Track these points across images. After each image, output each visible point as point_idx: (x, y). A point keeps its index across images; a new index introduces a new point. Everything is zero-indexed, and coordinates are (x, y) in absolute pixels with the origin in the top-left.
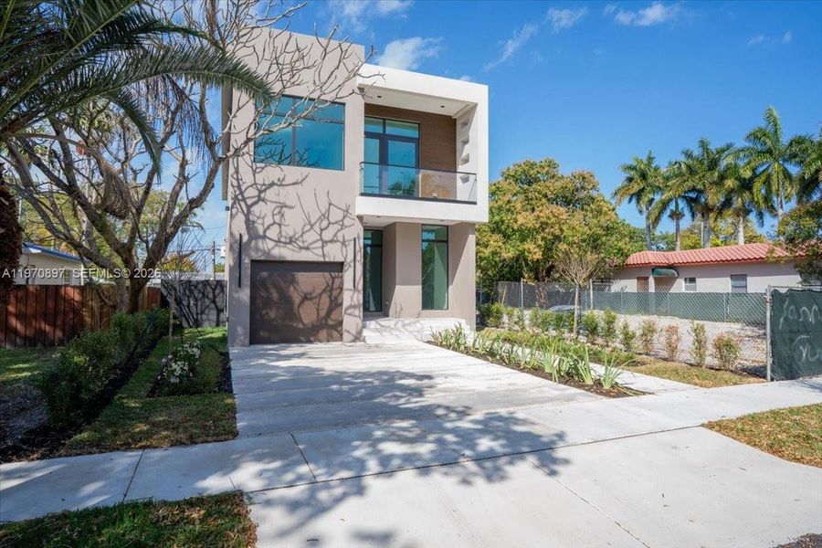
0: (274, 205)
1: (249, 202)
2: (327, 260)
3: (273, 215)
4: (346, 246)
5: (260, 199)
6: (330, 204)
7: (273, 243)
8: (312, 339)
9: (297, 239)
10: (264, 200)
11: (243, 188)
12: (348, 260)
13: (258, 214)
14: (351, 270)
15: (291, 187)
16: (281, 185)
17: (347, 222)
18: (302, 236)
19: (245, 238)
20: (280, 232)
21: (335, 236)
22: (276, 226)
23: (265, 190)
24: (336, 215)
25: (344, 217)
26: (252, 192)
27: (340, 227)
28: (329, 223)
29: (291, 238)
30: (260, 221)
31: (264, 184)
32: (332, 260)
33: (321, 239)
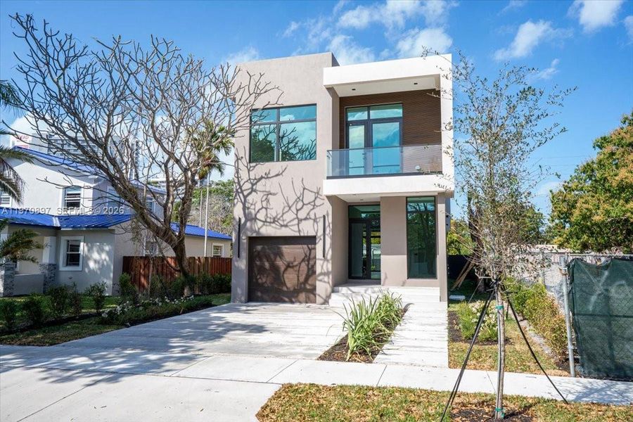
0: (262, 194)
1: (245, 193)
2: (302, 234)
3: (262, 201)
4: (317, 223)
5: (253, 190)
6: (304, 189)
7: (262, 223)
8: (293, 300)
9: (279, 219)
10: (255, 191)
11: (241, 183)
12: (319, 234)
13: (251, 202)
14: (321, 242)
15: (275, 178)
16: (268, 178)
17: (318, 202)
18: (282, 216)
19: (243, 221)
20: (267, 214)
21: (308, 214)
22: (264, 210)
23: (256, 183)
24: (309, 197)
25: (316, 198)
26: (248, 186)
27: (312, 207)
28: (304, 204)
29: (274, 218)
30: (253, 207)
31: (255, 179)
32: (306, 235)
33: (297, 218)
